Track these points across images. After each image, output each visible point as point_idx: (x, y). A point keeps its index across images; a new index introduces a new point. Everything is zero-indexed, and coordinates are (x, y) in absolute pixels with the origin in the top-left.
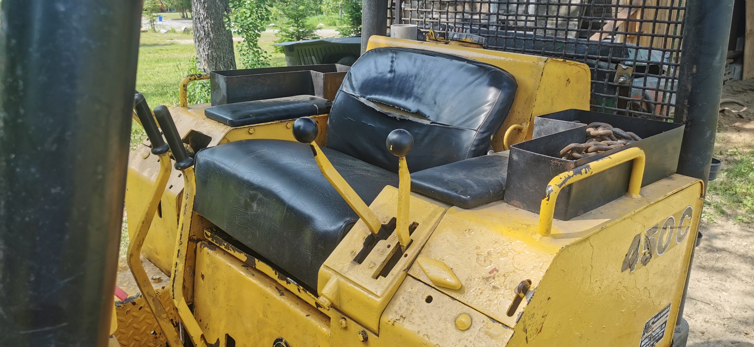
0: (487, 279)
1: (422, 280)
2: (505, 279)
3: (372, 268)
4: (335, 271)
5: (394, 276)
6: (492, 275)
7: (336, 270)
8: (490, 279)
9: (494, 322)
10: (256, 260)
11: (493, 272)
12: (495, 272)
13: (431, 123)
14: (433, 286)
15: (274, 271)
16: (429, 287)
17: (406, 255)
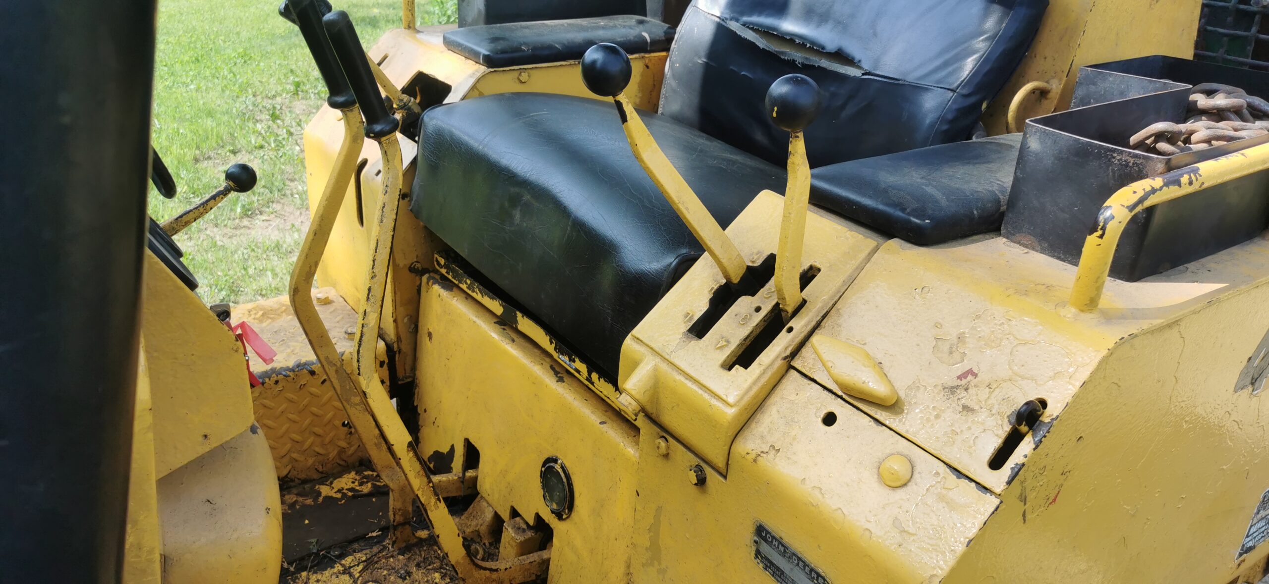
0: (952, 390)
1: (818, 380)
2: (990, 393)
3: (721, 348)
4: (652, 348)
5: (762, 368)
6: (964, 382)
7: (653, 346)
8: (958, 391)
9: (958, 478)
10: (519, 315)
11: (966, 378)
12: (970, 377)
13: (863, 74)
14: (840, 393)
15: (548, 337)
16: (830, 394)
17: (790, 330)
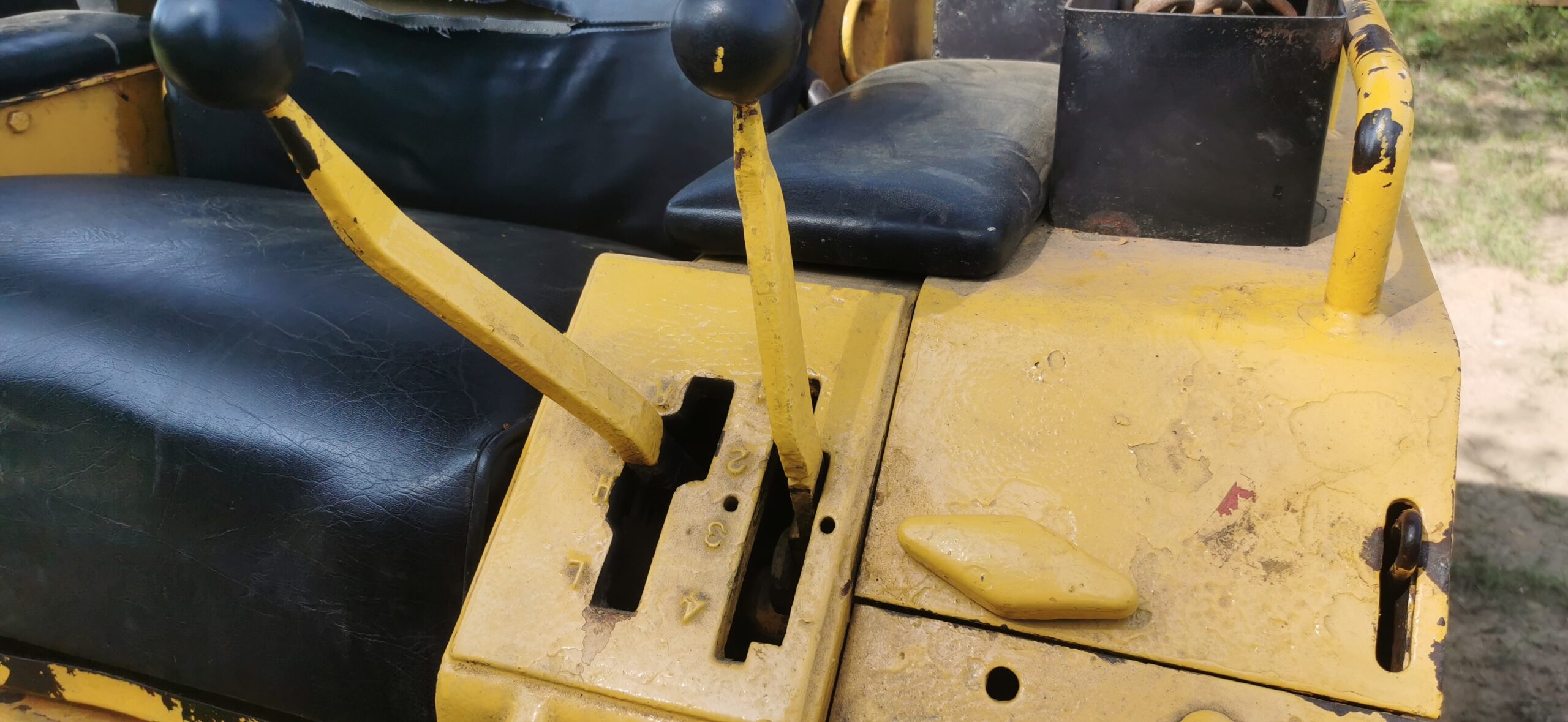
0: (1223, 538)
1: (935, 609)
2: (1301, 520)
3: (696, 617)
6: (1236, 516)
8: (1236, 537)
9: (1341, 713)
10: (58, 670)
11: (1235, 506)
12: (1243, 503)
13: (574, 28)
14: (998, 623)
15: (157, 695)
16: (975, 631)
17: (828, 526)
